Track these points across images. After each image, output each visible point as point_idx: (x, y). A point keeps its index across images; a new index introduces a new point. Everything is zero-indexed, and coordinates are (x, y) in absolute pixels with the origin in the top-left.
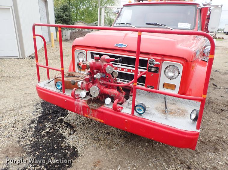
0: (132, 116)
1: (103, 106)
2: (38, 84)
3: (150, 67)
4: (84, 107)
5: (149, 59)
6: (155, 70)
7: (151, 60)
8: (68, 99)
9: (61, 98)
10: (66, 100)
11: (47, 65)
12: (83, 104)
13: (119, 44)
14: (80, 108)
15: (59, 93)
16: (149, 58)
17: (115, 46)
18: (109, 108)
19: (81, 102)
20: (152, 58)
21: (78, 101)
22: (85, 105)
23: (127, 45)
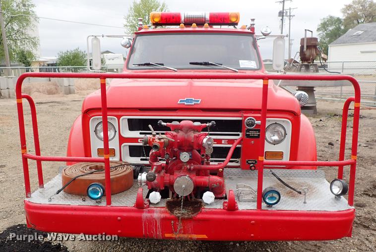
0: (261, 212)
1: (204, 208)
2: (27, 199)
3: (248, 130)
4: (164, 220)
5: (245, 119)
6: (256, 134)
7: (248, 120)
8: (125, 214)
9: (106, 216)
10: (120, 217)
11: (38, 153)
12: (163, 215)
13: (185, 99)
14: (156, 224)
15: (96, 206)
16: (246, 117)
17: (179, 103)
18: (216, 209)
19: (156, 213)
20: (250, 116)
21: (149, 212)
22: (168, 215)
23: (200, 100)
